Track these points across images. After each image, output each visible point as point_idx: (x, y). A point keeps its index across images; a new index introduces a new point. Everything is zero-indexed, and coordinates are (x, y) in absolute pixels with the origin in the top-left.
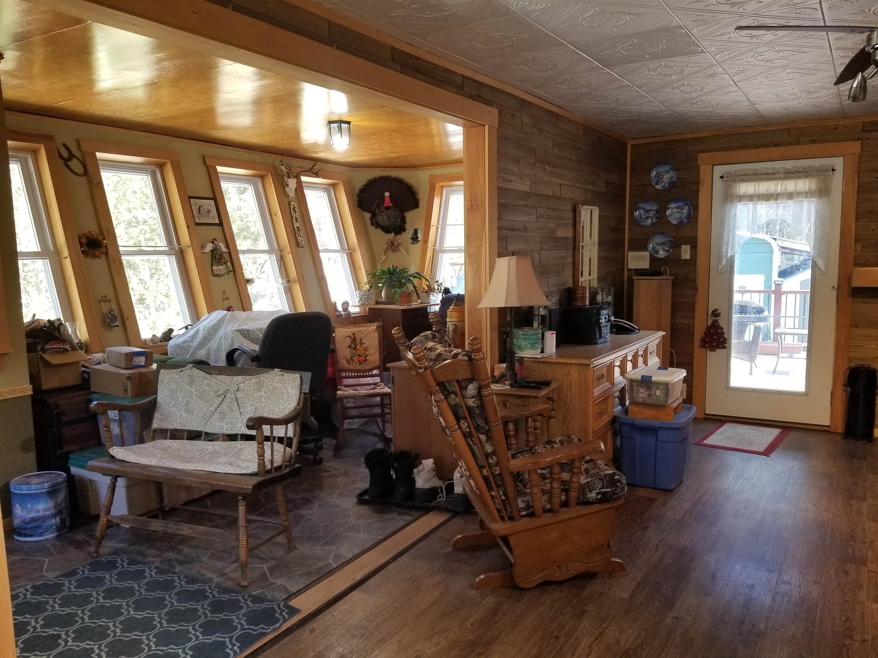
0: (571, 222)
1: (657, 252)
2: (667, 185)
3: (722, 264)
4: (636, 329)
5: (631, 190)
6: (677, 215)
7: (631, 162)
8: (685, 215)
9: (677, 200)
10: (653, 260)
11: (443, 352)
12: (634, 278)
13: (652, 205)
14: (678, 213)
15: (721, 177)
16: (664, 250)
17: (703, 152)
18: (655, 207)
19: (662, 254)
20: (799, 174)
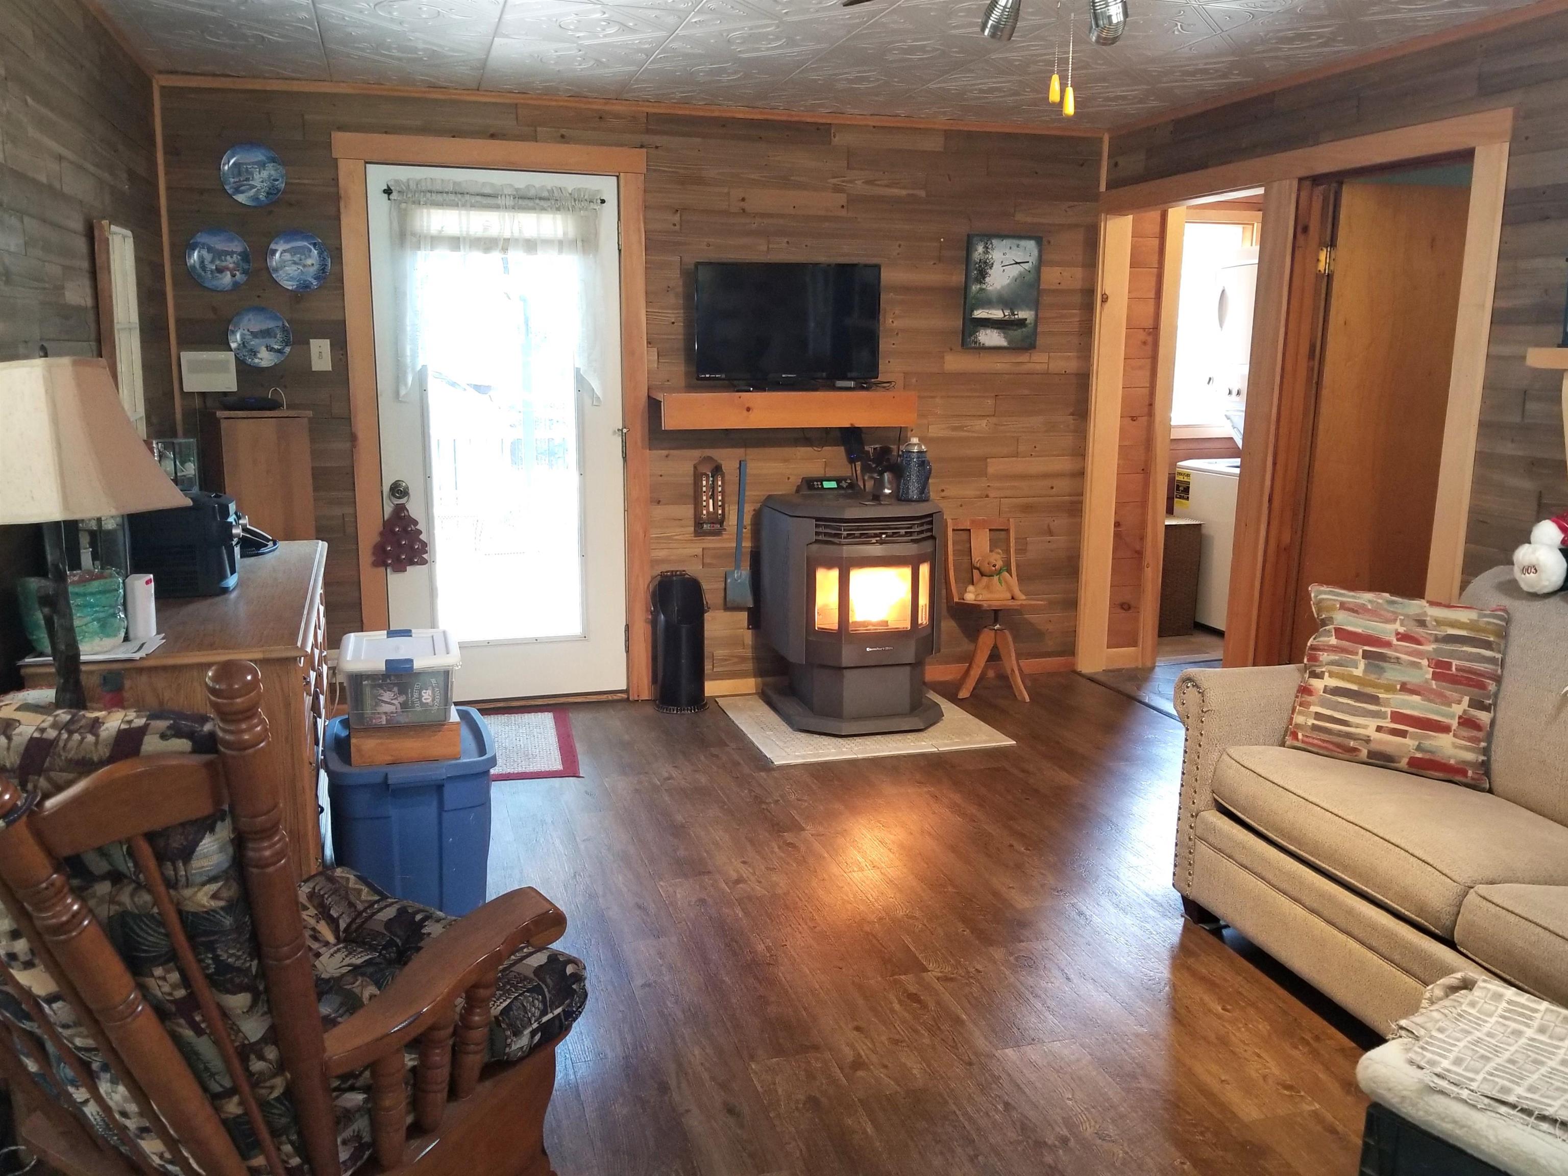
0: (85, 265)
1: (254, 353)
2: (262, 196)
3: (406, 385)
4: (268, 540)
5: (169, 198)
6: (292, 270)
7: (165, 126)
8: (313, 270)
9: (291, 233)
10: (245, 370)
11: (52, 734)
12: (219, 414)
13: (231, 240)
14: (295, 263)
15: (385, 191)
16: (270, 349)
17: (340, 129)
18: (237, 246)
19: (265, 359)
20: (542, 203)
